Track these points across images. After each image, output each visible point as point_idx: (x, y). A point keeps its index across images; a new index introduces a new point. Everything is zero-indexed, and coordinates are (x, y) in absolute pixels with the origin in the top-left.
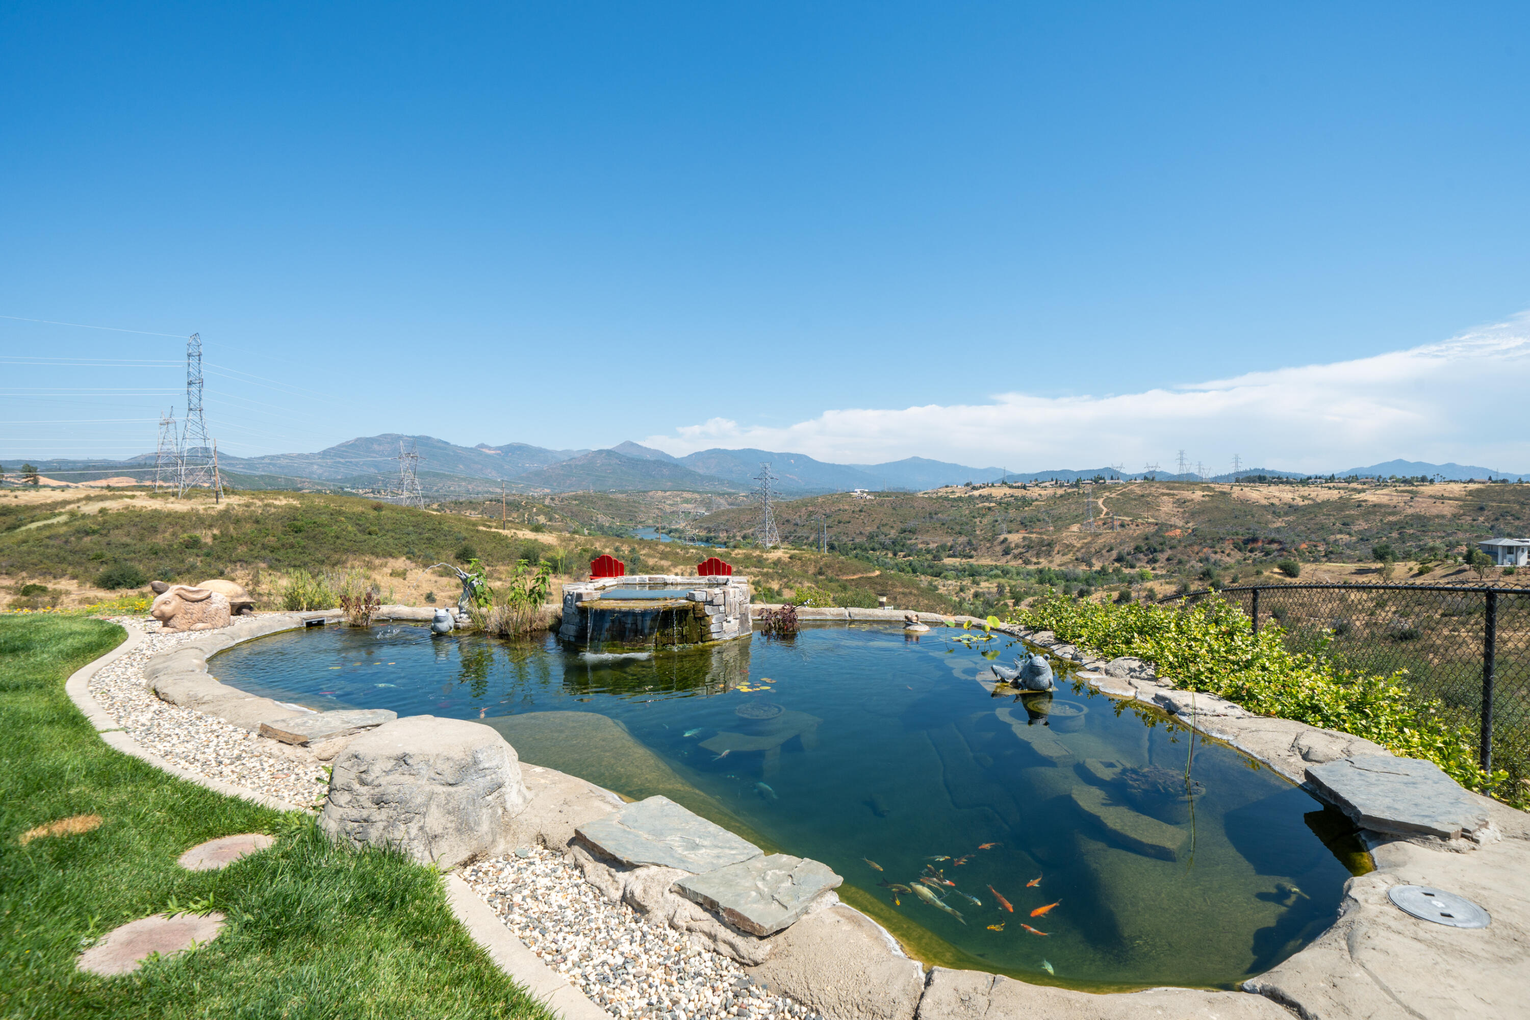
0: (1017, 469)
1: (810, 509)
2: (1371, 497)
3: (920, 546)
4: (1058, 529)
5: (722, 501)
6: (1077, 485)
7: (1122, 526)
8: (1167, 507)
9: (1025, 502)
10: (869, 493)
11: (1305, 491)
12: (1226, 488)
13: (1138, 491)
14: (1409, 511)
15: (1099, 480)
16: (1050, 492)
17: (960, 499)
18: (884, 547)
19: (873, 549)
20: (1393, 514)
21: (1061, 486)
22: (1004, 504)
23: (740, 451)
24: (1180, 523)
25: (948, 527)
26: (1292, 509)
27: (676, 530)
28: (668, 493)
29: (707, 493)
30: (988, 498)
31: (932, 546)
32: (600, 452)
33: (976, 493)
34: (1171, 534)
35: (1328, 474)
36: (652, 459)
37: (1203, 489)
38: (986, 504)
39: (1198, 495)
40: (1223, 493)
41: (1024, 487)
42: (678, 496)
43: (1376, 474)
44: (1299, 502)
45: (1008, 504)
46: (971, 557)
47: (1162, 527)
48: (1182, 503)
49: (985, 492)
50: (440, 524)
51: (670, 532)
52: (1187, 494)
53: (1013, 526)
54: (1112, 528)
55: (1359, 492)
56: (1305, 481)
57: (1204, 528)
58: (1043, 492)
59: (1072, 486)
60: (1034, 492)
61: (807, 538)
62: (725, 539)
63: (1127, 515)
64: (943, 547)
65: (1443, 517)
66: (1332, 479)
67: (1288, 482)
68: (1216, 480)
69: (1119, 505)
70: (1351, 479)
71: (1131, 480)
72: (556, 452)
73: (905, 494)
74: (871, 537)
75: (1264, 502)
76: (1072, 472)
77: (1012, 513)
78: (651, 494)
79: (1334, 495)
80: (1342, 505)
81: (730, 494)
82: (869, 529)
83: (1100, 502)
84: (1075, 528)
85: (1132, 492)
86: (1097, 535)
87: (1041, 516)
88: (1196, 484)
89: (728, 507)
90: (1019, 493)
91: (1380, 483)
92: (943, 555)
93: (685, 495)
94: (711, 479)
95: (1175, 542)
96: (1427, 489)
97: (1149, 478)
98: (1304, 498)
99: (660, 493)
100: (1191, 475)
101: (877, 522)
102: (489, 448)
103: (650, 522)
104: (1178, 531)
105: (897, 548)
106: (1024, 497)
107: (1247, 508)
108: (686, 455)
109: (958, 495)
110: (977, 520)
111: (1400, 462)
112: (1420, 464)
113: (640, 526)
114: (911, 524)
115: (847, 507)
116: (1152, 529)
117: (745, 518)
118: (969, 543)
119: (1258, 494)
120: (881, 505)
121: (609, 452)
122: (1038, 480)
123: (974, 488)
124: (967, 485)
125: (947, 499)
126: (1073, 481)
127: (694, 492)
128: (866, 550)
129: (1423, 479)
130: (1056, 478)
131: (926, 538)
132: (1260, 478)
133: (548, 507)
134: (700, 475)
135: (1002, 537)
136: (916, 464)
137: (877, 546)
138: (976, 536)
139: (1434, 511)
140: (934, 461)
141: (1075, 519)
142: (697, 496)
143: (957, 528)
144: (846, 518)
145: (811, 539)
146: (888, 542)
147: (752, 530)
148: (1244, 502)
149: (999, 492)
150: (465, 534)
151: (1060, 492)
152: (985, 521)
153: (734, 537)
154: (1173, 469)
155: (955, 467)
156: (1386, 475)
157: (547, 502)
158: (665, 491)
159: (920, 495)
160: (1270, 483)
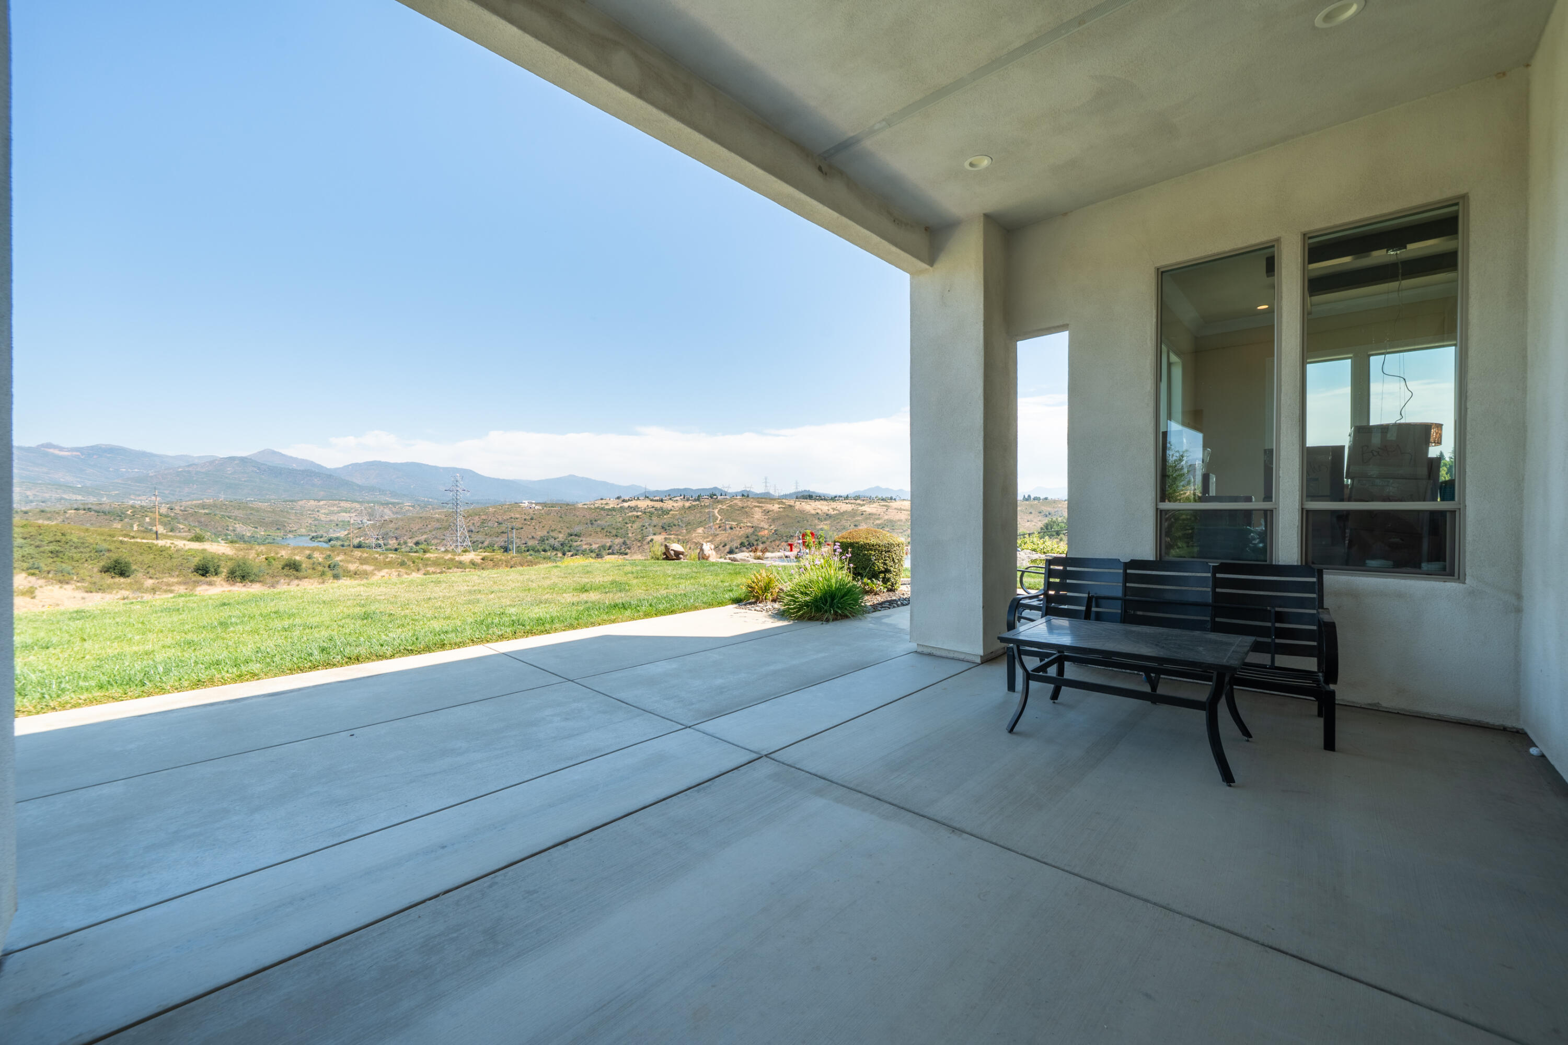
0: (652, 487)
1: (483, 517)
2: (868, 509)
3: (585, 547)
4: (689, 532)
5: (387, 511)
6: (698, 499)
7: (731, 528)
8: (758, 515)
9: (666, 512)
10: (536, 504)
11: (834, 505)
12: (792, 503)
13: (740, 504)
14: (886, 517)
15: (713, 495)
16: (680, 504)
17: (613, 509)
18: (554, 548)
19: (545, 551)
20: (878, 519)
21: (688, 500)
22: (649, 514)
23: (402, 464)
24: (766, 526)
25: (607, 531)
26: (828, 516)
27: (337, 539)
28: (322, 503)
29: (369, 502)
30: (635, 509)
31: (594, 546)
32: (232, 459)
33: (626, 505)
34: (762, 533)
35: (844, 494)
36: (302, 468)
37: (779, 503)
38: (635, 513)
39: (776, 507)
40: (790, 506)
41: (662, 501)
42: (334, 505)
43: (868, 494)
44: (832, 512)
45: (651, 513)
46: (626, 554)
47: (756, 529)
48: (767, 512)
49: (632, 504)
50: (63, 534)
51: (330, 541)
52: (769, 507)
53: (658, 530)
54: (725, 530)
55: (862, 505)
56: (834, 499)
57: (782, 530)
58: (675, 505)
59: (695, 500)
60: (668, 505)
61: (482, 543)
62: (396, 546)
63: (733, 520)
64: (603, 547)
65: (901, 520)
66: (847, 498)
67: (825, 500)
68: (786, 496)
69: (729, 514)
70: (857, 498)
71: (733, 496)
72: (167, 456)
73: (568, 505)
74: (542, 540)
75: (813, 512)
76: (692, 490)
77: (655, 520)
78: (300, 503)
79: (849, 507)
80: (853, 514)
81: (393, 504)
82: (540, 533)
83: (716, 511)
84: (700, 530)
85: (736, 504)
86: (716, 535)
87: (676, 522)
88: (775, 499)
89: (392, 516)
90: (658, 505)
91: (871, 500)
92: (604, 553)
93: (343, 504)
94: (372, 489)
95: (765, 539)
96: (893, 504)
97: (745, 495)
98: (834, 509)
99: (312, 502)
100: (768, 493)
101: (547, 528)
102: (61, 449)
103: (303, 531)
104: (766, 532)
105: (566, 548)
106: (662, 508)
107: (803, 517)
108: (341, 466)
109: (611, 506)
110: (629, 525)
111: (878, 488)
112: (887, 489)
113: (290, 535)
114: (577, 529)
115: (518, 516)
116: (750, 530)
117: (415, 527)
118: (624, 543)
119: (810, 507)
120: (548, 514)
121: (243, 460)
122: (671, 495)
123: (624, 501)
124: (618, 498)
125: (603, 509)
126: (695, 496)
127: (353, 501)
128: (538, 551)
129: (891, 499)
130: (684, 494)
131: (590, 540)
132: (810, 497)
133: (166, 516)
134: (358, 486)
135: (649, 538)
136: (572, 481)
137: (547, 548)
138: (628, 538)
139: (897, 518)
140: (587, 479)
141: (700, 524)
142: (357, 506)
143: (614, 532)
144: (517, 524)
145: (486, 544)
146: (557, 544)
147: (425, 537)
148: (802, 512)
149: (643, 504)
150: (105, 546)
151: (687, 504)
152: (635, 526)
153: (405, 543)
154: (758, 489)
155: (604, 484)
156: (874, 496)
157: (164, 510)
158: (319, 501)
159: (580, 505)
160: (816, 500)
